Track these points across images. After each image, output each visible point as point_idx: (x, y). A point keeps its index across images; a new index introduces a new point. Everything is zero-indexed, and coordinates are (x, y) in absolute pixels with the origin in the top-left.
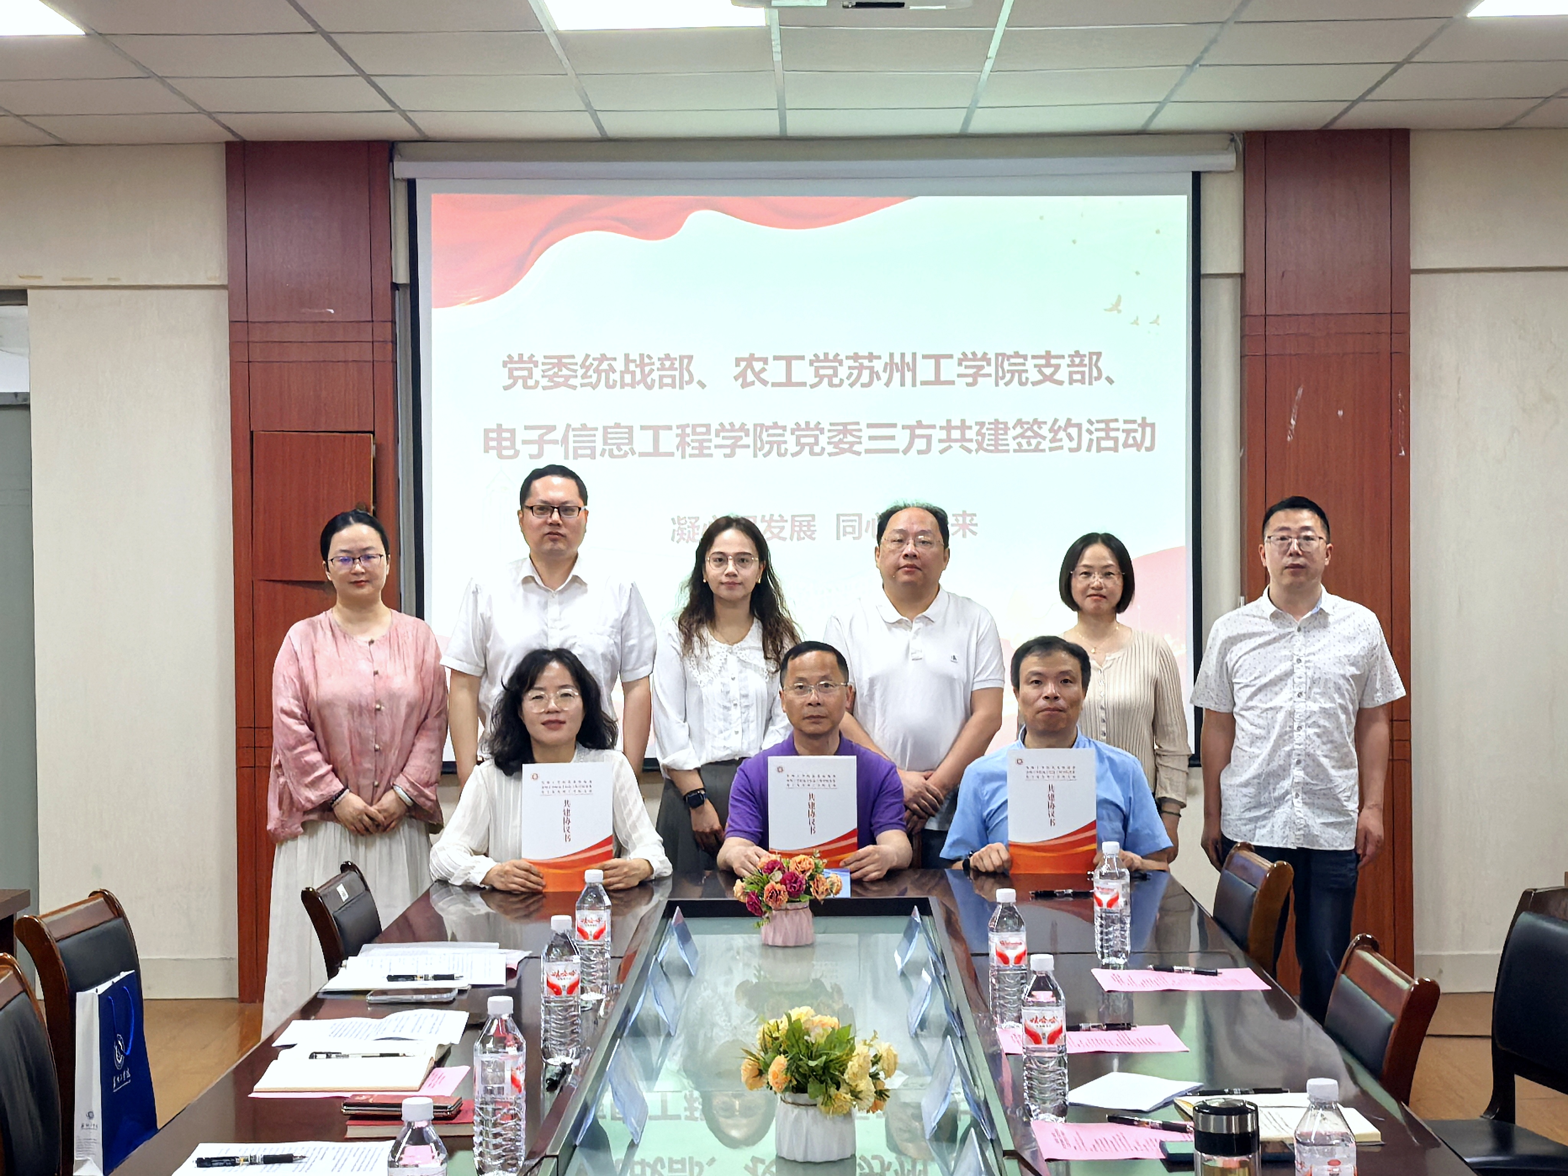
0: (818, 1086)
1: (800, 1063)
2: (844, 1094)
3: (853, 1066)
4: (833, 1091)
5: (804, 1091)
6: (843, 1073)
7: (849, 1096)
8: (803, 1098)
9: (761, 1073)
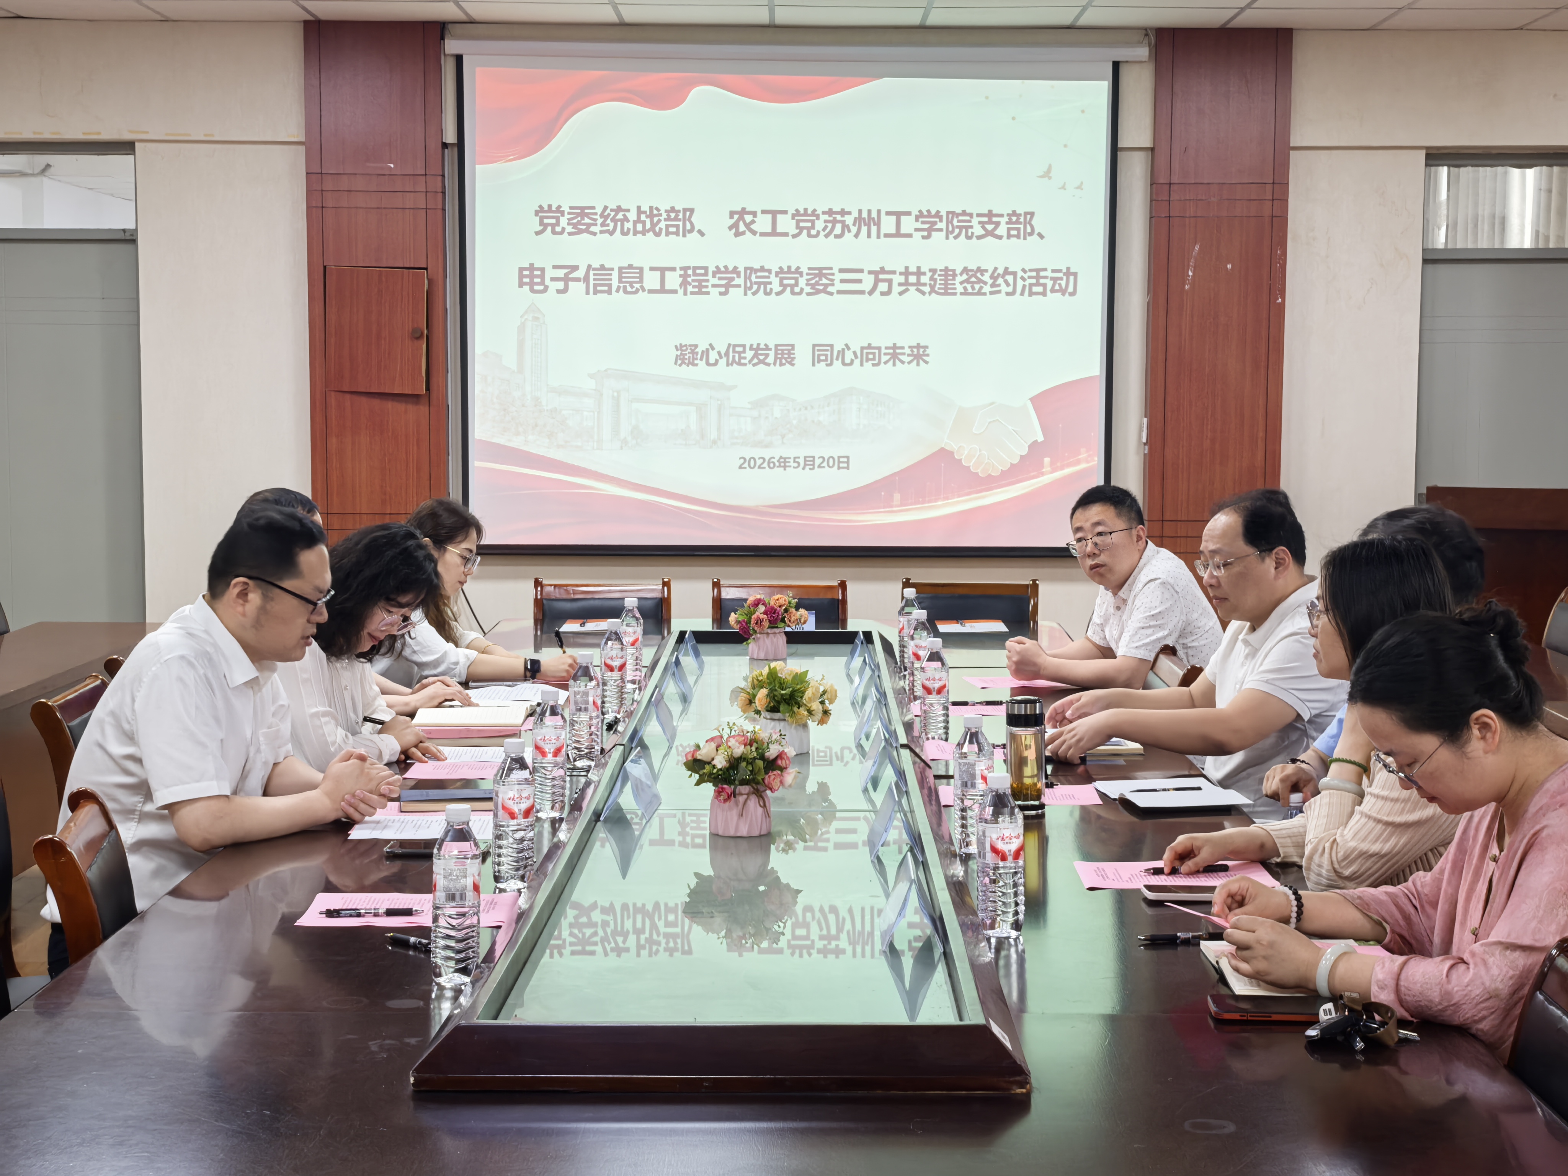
0: (786, 706)
1: (776, 693)
2: (803, 711)
3: (808, 694)
4: (795, 709)
5: (778, 711)
6: (802, 697)
7: (806, 713)
8: (777, 715)
9: (751, 702)
